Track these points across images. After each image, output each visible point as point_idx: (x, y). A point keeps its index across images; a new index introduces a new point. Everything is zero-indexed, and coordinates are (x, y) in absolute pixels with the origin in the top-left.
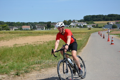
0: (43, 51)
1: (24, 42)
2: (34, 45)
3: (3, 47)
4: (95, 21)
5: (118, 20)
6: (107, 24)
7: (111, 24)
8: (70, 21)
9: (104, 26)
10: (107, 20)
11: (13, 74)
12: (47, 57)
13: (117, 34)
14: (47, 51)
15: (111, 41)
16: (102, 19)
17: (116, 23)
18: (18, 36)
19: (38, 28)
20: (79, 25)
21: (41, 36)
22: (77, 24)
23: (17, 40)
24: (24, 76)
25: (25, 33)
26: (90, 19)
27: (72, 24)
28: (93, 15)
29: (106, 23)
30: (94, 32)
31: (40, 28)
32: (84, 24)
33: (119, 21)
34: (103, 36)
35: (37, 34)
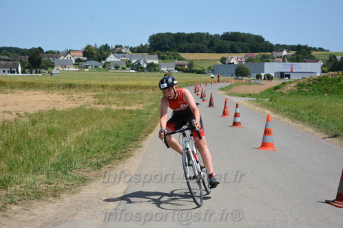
0: (14, 145)
4: (184, 51)
5: (254, 50)
6: (219, 63)
7: (233, 63)
8: (105, 50)
9: (212, 70)
10: (219, 51)
12: (29, 166)
13: (250, 95)
14: (29, 143)
15: (231, 114)
16: (205, 46)
17: (247, 61)
20: (134, 61)
21: (8, 95)
22: (128, 59)
26: (169, 44)
27: (112, 58)
28: (178, 33)
29: (218, 60)
31: (5, 66)
32: (150, 59)
33: (256, 54)
34: (208, 98)
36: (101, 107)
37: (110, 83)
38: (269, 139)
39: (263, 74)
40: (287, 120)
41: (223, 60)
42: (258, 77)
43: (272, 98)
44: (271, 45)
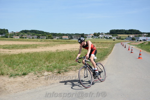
1: (63, 49)
2: (71, 51)
3: (48, 51)
4: (118, 34)
5: (137, 34)
7: (131, 37)
8: (99, 34)
9: (126, 39)
10: (128, 34)
11: (56, 72)
13: (136, 45)
15: (131, 50)
16: (124, 33)
17: (135, 37)
18: (59, 44)
19: (74, 38)
20: (106, 37)
22: (104, 36)
23: (58, 46)
24: (64, 74)
25: (64, 41)
26: (115, 32)
27: (100, 36)
30: (117, 43)
31: (76, 38)
32: (110, 36)
34: (124, 46)
35: (73, 43)
36: (98, 48)
37: (100, 42)
38: (141, 56)
39: (139, 40)
40: (145, 51)
41: (128, 36)
42: (138, 41)
43: (142, 46)
44: (141, 33)
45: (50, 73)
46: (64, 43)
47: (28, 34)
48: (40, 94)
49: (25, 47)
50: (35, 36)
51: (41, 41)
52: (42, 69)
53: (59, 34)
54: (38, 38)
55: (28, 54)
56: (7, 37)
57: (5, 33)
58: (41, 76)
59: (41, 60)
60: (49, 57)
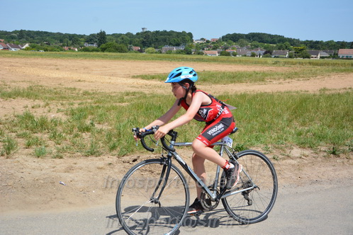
1: (342, 86)
3: (297, 92)
11: (325, 151)
18: (328, 71)
23: (326, 78)
24: (350, 159)
25: (344, 65)
45: (307, 152)
46: (344, 71)
47: (242, 46)
48: (283, 206)
49: (235, 78)
50: (260, 51)
51: (276, 63)
52: (286, 140)
53: (328, 43)
54: (268, 54)
55: (243, 96)
56: (189, 53)
57: (185, 41)
58: (284, 159)
59: (279, 116)
60: (301, 106)
